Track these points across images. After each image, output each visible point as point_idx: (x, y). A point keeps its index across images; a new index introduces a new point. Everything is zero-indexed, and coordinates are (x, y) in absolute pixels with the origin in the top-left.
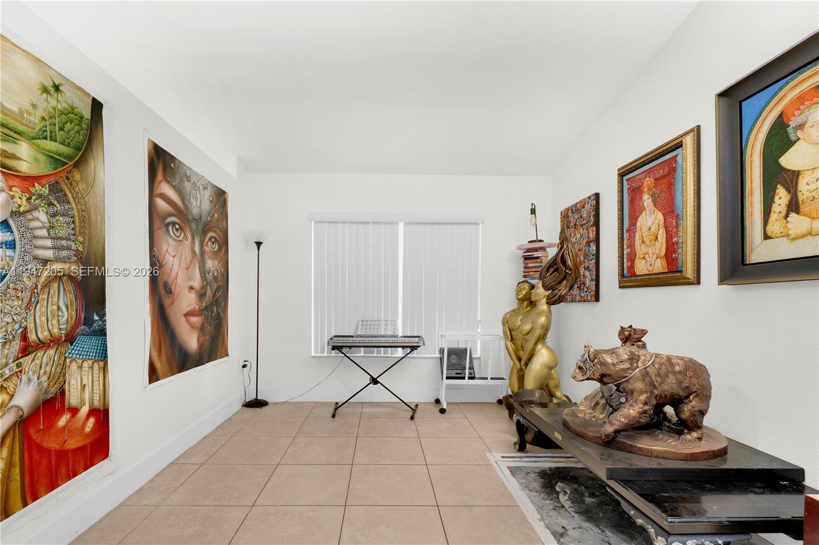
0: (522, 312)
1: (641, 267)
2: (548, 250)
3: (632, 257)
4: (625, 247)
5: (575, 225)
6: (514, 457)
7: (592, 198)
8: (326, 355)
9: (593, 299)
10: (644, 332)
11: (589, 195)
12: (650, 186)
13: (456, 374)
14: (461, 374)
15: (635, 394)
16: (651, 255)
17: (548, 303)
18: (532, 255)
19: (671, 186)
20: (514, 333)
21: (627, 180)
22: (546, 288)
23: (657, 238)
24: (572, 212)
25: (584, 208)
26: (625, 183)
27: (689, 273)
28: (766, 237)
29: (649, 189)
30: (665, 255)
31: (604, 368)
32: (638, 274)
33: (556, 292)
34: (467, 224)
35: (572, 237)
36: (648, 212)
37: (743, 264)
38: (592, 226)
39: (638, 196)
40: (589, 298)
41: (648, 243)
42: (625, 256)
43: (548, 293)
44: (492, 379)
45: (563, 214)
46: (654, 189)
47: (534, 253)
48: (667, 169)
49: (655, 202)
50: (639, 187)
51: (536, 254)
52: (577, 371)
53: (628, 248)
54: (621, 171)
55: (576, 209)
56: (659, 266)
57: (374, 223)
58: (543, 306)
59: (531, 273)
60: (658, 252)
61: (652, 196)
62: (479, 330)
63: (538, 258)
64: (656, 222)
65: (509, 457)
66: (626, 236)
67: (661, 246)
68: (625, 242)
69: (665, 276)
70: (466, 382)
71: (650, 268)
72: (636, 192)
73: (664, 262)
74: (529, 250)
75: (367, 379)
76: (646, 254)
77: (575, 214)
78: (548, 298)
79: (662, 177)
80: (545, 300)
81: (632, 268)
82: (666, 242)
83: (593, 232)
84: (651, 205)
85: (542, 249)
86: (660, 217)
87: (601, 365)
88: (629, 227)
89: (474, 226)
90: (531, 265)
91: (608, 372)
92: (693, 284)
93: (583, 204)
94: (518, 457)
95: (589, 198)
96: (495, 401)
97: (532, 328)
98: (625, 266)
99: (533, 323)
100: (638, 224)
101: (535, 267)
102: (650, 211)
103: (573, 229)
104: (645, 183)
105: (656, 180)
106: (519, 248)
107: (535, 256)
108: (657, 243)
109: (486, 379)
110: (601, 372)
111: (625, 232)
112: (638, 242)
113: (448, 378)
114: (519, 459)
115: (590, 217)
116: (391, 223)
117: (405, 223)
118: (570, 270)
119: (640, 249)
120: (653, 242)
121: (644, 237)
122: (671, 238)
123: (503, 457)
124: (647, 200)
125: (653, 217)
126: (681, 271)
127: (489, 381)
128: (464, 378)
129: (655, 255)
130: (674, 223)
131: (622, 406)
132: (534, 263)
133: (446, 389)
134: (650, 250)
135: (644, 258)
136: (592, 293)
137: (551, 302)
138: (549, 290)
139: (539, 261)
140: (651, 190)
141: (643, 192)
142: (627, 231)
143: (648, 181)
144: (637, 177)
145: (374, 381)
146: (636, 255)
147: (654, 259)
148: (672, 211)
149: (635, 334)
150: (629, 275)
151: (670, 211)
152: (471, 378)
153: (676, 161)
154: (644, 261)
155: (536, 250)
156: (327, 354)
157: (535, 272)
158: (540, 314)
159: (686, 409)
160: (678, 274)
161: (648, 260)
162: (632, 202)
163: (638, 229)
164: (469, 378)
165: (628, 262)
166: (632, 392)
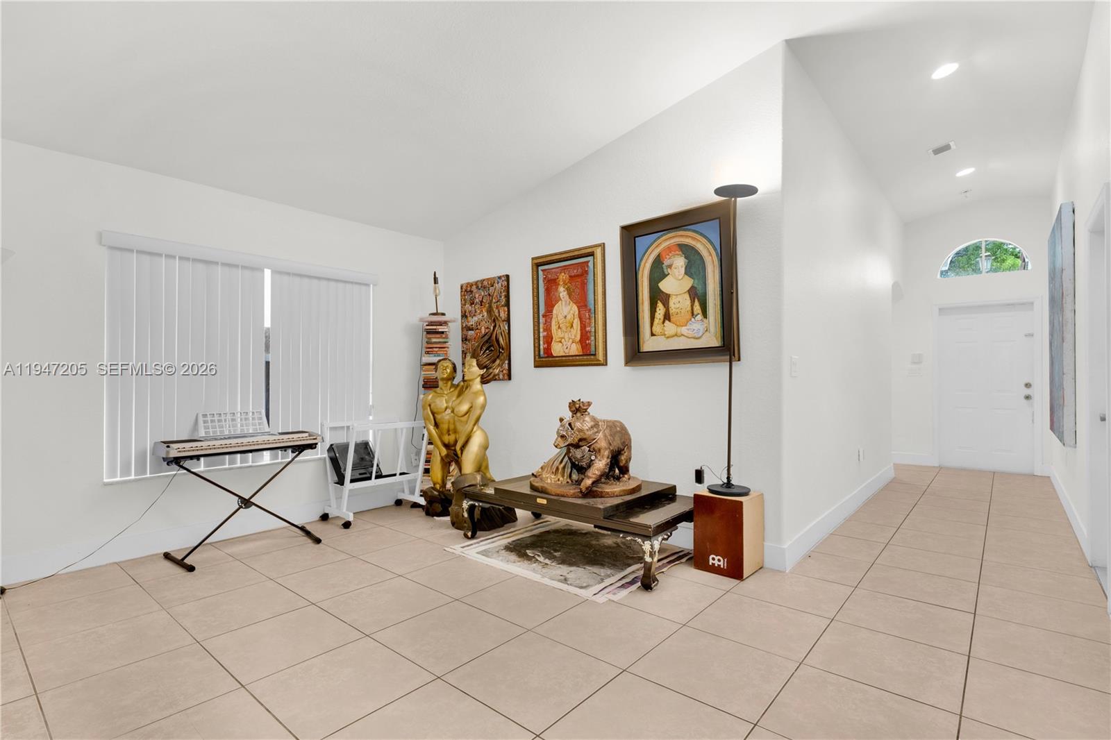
0: (446, 392)
1: (557, 349)
2: (449, 324)
3: (549, 339)
4: (541, 330)
5: (482, 302)
6: (472, 545)
7: (503, 279)
8: (133, 477)
9: (506, 377)
10: (589, 404)
11: (499, 275)
12: (565, 281)
13: (360, 474)
14: (365, 473)
15: (602, 451)
16: (567, 340)
17: (481, 382)
18: (435, 329)
19: (584, 285)
20: (438, 417)
21: (542, 270)
22: (480, 366)
23: (572, 326)
24: (477, 287)
25: (492, 286)
26: (541, 273)
27: (600, 357)
28: (653, 335)
29: (565, 284)
30: (580, 340)
31: (582, 434)
32: (554, 355)
33: (491, 370)
34: (356, 283)
35: (477, 313)
36: (564, 303)
37: (639, 352)
38: (502, 306)
39: (554, 287)
40: (501, 377)
41: (564, 329)
42: (541, 339)
43: (482, 372)
44: (401, 474)
45: (464, 287)
46: (569, 284)
47: (438, 327)
48: (580, 270)
49: (570, 295)
50: (555, 279)
51: (441, 329)
52: (559, 438)
53: (544, 330)
54: (536, 261)
55: (482, 285)
56: (575, 349)
57: (224, 264)
58: (477, 385)
59: (435, 349)
60: (573, 337)
61: (567, 289)
62: (371, 418)
63: (443, 333)
64: (571, 312)
65: (468, 546)
66: (542, 320)
67: (576, 333)
68: (541, 326)
69: (581, 357)
70: (374, 482)
71: (567, 351)
72: (551, 284)
73: (579, 347)
74: (431, 324)
75: (234, 503)
76: (562, 338)
77: (481, 291)
78: (482, 377)
79: (575, 276)
80: (479, 379)
81: (548, 351)
82: (581, 330)
83: (505, 311)
84: (567, 297)
85: (445, 323)
86: (575, 308)
87: (579, 432)
88: (546, 312)
89: (364, 288)
90: (434, 340)
91: (584, 437)
92: (603, 365)
93: (492, 282)
94: (475, 543)
95: (500, 278)
96: (393, 503)
97: (471, 407)
98: (541, 347)
99: (472, 403)
100: (554, 312)
101: (440, 342)
102: (566, 302)
103: (477, 306)
104: (561, 277)
105: (570, 276)
106: (421, 320)
107: (440, 330)
108: (572, 330)
109: (395, 475)
110: (579, 437)
111: (541, 317)
112: (554, 327)
113: (352, 481)
114: (477, 545)
115: (501, 297)
116: (253, 269)
117: (274, 272)
118: (503, 349)
119: (556, 334)
120: (569, 328)
121: (560, 322)
122: (585, 327)
123: (463, 547)
124: (562, 292)
125: (569, 307)
126: (595, 355)
127: (398, 478)
128: (370, 478)
129: (571, 340)
130: (587, 316)
131: (594, 462)
132: (438, 338)
133: (349, 496)
134: (566, 336)
135: (561, 342)
136: (504, 372)
137: (484, 380)
138: (483, 369)
139: (444, 336)
140: (566, 284)
141: (559, 284)
142: (543, 316)
143: (563, 277)
144: (553, 270)
145: (246, 503)
146: (552, 338)
147: (569, 344)
148: (586, 306)
149: (584, 406)
150: (546, 355)
151: (582, 303)
152: (379, 476)
153: (588, 266)
154: (560, 344)
155: (440, 324)
156: (135, 476)
157: (440, 348)
158: (476, 394)
159: (623, 458)
160: (592, 357)
161: (565, 343)
162: (548, 291)
163: (554, 316)
164: (377, 477)
165: (544, 344)
166: (599, 450)
